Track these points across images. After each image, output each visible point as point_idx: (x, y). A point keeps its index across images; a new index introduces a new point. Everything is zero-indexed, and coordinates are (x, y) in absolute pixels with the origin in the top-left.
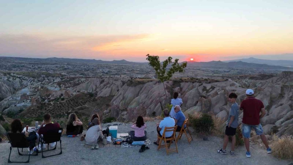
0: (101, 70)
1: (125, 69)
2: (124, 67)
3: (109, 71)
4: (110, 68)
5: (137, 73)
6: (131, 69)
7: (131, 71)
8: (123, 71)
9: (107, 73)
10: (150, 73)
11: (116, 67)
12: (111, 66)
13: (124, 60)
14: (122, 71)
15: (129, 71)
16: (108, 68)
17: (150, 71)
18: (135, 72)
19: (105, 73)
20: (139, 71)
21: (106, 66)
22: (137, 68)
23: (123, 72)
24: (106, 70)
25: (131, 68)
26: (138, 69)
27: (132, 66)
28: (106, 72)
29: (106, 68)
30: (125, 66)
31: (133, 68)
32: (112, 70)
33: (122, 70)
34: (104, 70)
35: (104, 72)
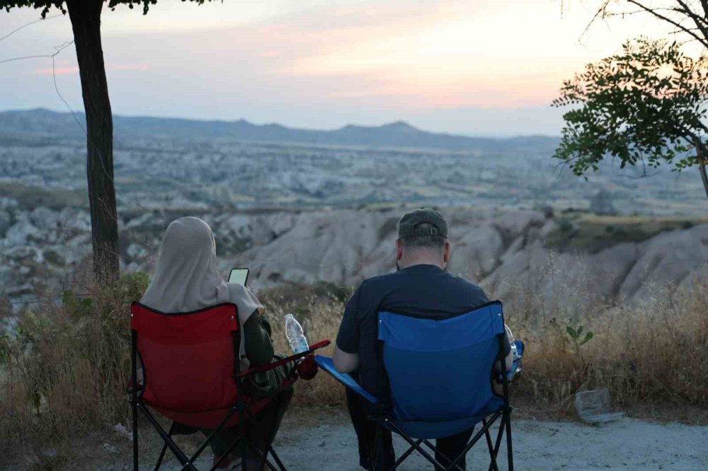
0: (287, 177)
1: (412, 175)
2: (406, 161)
3: (329, 185)
4: (335, 165)
5: (482, 195)
6: (445, 174)
7: (449, 181)
8: (406, 182)
9: (319, 194)
10: (556, 193)
11: (367, 163)
12: (338, 156)
13: (400, 124)
14: (398, 184)
15: (434, 183)
16: (326, 168)
17: (555, 186)
18: (467, 188)
19: (306, 192)
20: (489, 181)
21: (310, 153)
22: (481, 169)
23: (404, 187)
24: (313, 176)
25: (450, 167)
26: (487, 175)
27: (453, 157)
28: (313, 186)
29: (314, 165)
30: (412, 155)
31: (458, 169)
32: (344, 180)
33: (400, 180)
34: (302, 177)
35: (301, 190)
